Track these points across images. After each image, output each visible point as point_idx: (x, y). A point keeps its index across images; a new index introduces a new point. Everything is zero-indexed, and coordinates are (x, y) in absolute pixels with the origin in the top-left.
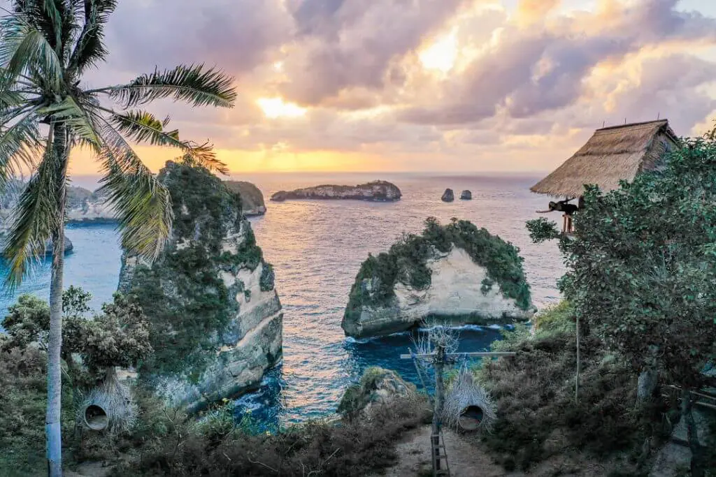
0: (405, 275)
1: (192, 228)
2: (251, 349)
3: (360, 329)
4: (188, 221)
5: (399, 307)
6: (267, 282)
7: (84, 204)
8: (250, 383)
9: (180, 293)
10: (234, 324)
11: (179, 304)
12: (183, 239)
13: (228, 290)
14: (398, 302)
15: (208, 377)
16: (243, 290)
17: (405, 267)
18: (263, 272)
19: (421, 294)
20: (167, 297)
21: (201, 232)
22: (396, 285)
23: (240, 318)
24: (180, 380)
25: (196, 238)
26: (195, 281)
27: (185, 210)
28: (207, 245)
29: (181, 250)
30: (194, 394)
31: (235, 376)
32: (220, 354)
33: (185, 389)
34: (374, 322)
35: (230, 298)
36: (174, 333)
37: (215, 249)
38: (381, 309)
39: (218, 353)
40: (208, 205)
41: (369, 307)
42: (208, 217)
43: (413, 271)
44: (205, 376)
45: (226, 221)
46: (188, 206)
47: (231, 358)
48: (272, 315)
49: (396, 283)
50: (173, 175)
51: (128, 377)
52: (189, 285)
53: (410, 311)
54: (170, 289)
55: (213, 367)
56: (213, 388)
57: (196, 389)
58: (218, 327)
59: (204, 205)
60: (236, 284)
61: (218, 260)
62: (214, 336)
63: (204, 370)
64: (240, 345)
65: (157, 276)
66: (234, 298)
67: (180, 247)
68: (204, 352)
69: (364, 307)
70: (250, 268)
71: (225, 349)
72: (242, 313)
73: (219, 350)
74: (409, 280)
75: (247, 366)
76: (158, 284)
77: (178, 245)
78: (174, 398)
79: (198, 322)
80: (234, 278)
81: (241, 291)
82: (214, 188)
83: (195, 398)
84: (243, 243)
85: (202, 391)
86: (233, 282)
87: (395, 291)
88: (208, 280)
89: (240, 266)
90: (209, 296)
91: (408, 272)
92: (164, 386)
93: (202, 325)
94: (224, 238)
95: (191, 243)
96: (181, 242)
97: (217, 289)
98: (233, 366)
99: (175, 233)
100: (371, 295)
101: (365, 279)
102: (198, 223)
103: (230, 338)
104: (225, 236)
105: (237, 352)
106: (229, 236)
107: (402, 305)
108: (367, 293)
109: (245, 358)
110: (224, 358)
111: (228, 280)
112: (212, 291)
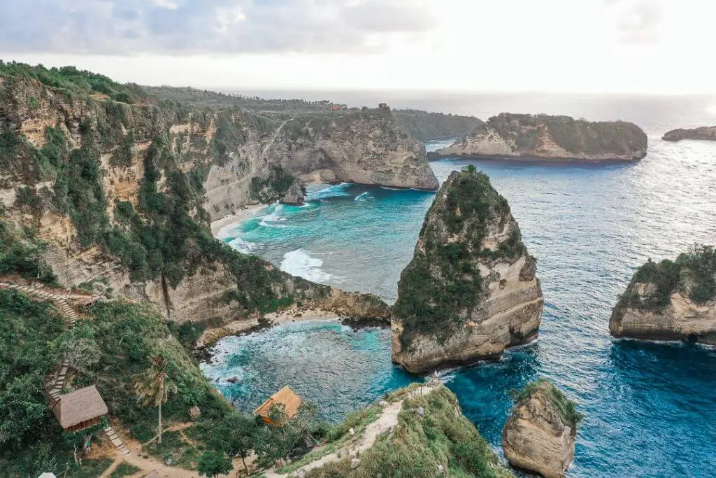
0: (685, 287)
1: (461, 227)
2: (497, 327)
3: (621, 329)
4: (459, 221)
5: (673, 317)
6: (527, 274)
7: (464, 141)
8: (490, 353)
9: (443, 276)
10: (482, 306)
11: (442, 285)
12: (454, 234)
13: (482, 280)
14: (673, 312)
15: (453, 342)
16: (497, 279)
17: (687, 279)
18: (526, 264)
19: (702, 309)
20: (434, 278)
21: (467, 231)
22: (674, 296)
23: (490, 303)
24: (431, 339)
25: (463, 235)
26: (456, 267)
27: (458, 213)
28: (470, 242)
29: (451, 243)
30: (440, 352)
31: (476, 346)
32: (467, 327)
33: (434, 347)
34: (638, 326)
35: (483, 286)
36: (433, 305)
37: (477, 245)
38: (651, 314)
39: (465, 326)
40: (477, 210)
41: (637, 310)
42: (475, 219)
43: (696, 285)
44: (450, 341)
45: (490, 224)
46: (461, 210)
47: (475, 331)
48: (528, 301)
49: (675, 292)
50: (454, 184)
51: (397, 329)
52: (451, 270)
53: (686, 323)
54: (436, 273)
55: (459, 335)
56: (456, 350)
57: (442, 349)
58: (468, 307)
59: (474, 210)
60: (490, 275)
61: (477, 255)
62: (464, 313)
63: (451, 336)
64: (485, 323)
65: (429, 261)
66: (487, 286)
67: (451, 240)
68: (454, 324)
69: (630, 310)
70: (509, 262)
71: (472, 324)
72: (493, 298)
73: (466, 324)
74: (688, 293)
75: (488, 340)
76: (428, 267)
77: (449, 239)
78: (423, 351)
79: (453, 300)
80: (489, 270)
81: (495, 280)
82: (485, 196)
83: (440, 354)
84: (505, 241)
85: (446, 351)
86: (488, 273)
87: (672, 300)
88: (467, 269)
89: (497, 261)
90: (466, 282)
91: (689, 285)
92: (419, 341)
93: (456, 302)
94: (486, 238)
95: (459, 238)
96: (452, 236)
97: (473, 277)
98: (476, 338)
99: (448, 230)
100: (642, 299)
101: (637, 284)
102: (466, 224)
103: (477, 316)
104: (488, 236)
105: (481, 328)
106: (491, 236)
107: (676, 316)
108: (637, 296)
109: (488, 334)
110: (470, 330)
111: (484, 271)
112: (469, 278)
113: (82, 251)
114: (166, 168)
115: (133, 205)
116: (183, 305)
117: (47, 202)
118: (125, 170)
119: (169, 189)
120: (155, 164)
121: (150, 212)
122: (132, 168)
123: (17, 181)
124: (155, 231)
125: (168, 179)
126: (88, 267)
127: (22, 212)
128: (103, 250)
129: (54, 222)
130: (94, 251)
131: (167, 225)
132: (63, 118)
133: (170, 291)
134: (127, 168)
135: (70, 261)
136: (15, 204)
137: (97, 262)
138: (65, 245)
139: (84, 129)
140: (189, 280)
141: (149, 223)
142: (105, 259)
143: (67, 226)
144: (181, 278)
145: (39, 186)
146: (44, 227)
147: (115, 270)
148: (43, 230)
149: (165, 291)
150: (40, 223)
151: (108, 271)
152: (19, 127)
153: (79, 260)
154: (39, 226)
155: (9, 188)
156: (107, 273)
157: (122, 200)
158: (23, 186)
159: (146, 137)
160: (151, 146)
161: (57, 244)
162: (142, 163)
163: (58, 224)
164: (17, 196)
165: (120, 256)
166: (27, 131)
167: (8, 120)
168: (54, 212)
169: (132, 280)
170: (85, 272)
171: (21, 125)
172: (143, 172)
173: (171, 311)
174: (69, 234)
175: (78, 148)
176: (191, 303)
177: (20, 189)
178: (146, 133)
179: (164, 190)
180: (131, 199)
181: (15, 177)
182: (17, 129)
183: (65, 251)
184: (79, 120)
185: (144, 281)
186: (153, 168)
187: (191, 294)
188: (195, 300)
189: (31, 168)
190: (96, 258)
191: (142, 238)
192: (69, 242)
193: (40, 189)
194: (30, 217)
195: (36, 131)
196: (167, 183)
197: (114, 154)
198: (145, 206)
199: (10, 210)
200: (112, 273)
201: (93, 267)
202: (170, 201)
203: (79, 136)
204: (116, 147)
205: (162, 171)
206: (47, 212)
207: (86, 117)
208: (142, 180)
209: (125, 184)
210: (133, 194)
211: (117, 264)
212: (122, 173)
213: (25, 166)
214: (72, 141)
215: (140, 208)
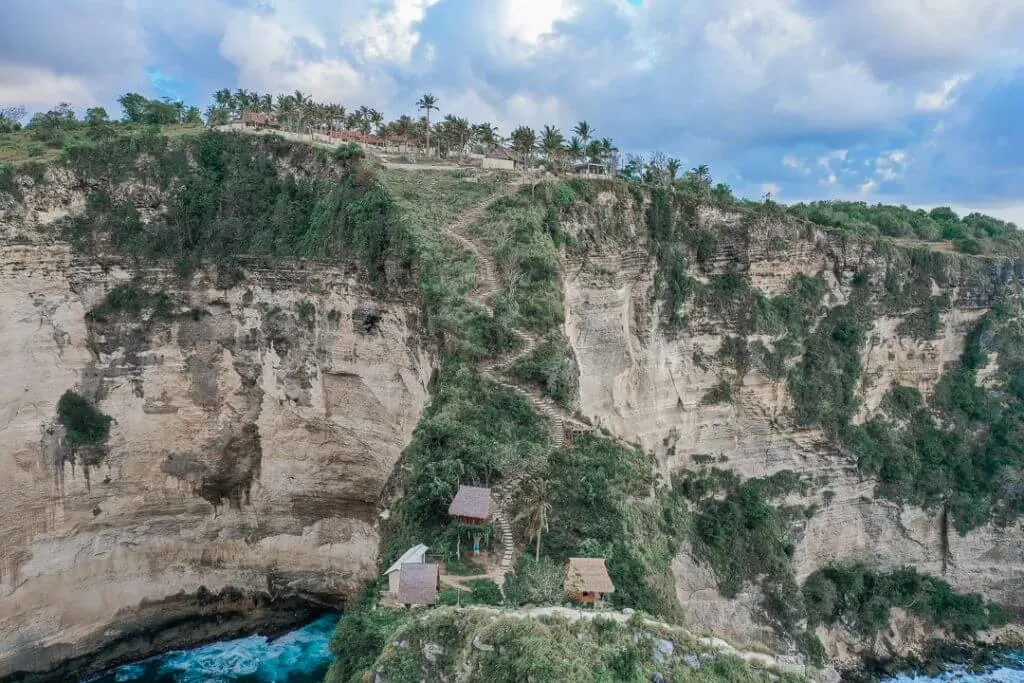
113: (796, 430)
114: (1003, 352)
115: (924, 396)
116: (975, 567)
117: (757, 359)
118: (920, 343)
119: (1000, 385)
120: (982, 344)
121: (951, 410)
122: (934, 343)
123: (727, 328)
124: (951, 441)
125: (1003, 369)
126: (803, 454)
127: (723, 364)
128: (831, 438)
129: (762, 385)
130: (817, 435)
131: (982, 437)
132: (831, 265)
133: (953, 535)
134: (925, 342)
135: (775, 437)
136: (717, 353)
137: (817, 450)
138: (770, 416)
139: (859, 281)
140: (995, 531)
141: (945, 426)
142: (831, 451)
143: (781, 393)
144: (980, 522)
145: (751, 339)
146: (747, 386)
147: (846, 470)
148: (745, 391)
149: (944, 533)
150: (742, 381)
151: (834, 468)
152: (747, 268)
153: (790, 440)
154: (741, 384)
155: (715, 334)
156: (832, 470)
157: (905, 384)
158: (733, 336)
159: (978, 302)
160: (984, 317)
161: (758, 411)
162: (961, 339)
163: (768, 388)
164: (723, 345)
165: (857, 453)
166: (758, 274)
167: (737, 260)
168: (762, 372)
169: (877, 494)
170: (796, 458)
171: (749, 266)
172: (961, 352)
173: (948, 566)
174: (780, 404)
175: (845, 303)
176: (993, 570)
177: (728, 338)
178: (979, 296)
179: (988, 385)
180: (922, 387)
181: (726, 323)
182: (744, 270)
183: (767, 423)
184: (853, 269)
185: (900, 503)
186: (978, 348)
187: (995, 555)
188: (1002, 567)
189: (748, 316)
190: (817, 446)
191: (921, 443)
192: (777, 413)
193: (753, 342)
194: (735, 372)
195: (773, 276)
196: (997, 375)
197: (907, 319)
198: (945, 400)
199: (709, 358)
200: (841, 473)
201: (808, 455)
202: (996, 403)
203: (850, 289)
204: (914, 310)
205: (993, 356)
206: (754, 370)
207: (866, 265)
208: (954, 363)
209: (917, 362)
210: (927, 380)
211: (851, 463)
212: (914, 347)
213: (741, 313)
214: (838, 294)
215: (934, 401)
